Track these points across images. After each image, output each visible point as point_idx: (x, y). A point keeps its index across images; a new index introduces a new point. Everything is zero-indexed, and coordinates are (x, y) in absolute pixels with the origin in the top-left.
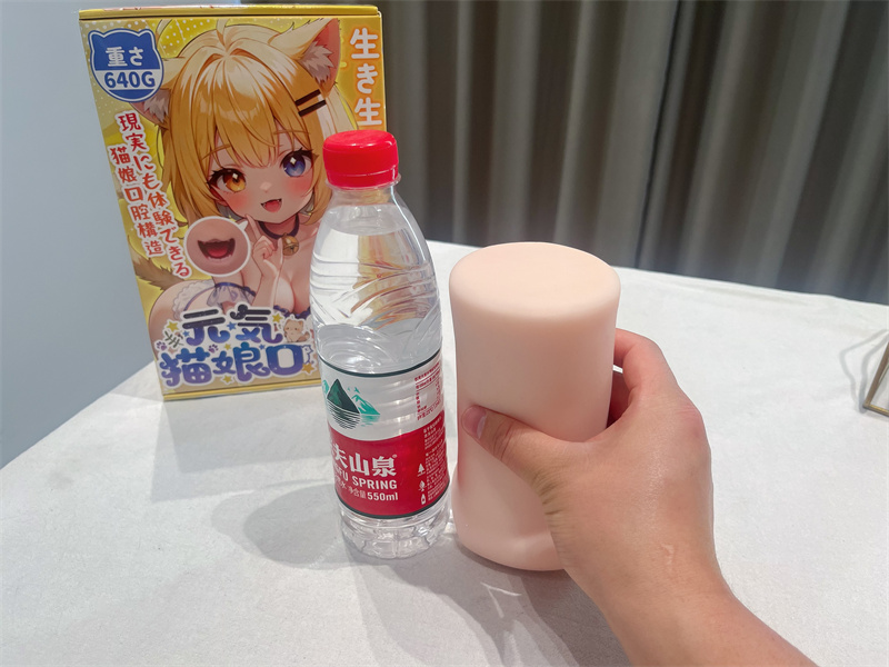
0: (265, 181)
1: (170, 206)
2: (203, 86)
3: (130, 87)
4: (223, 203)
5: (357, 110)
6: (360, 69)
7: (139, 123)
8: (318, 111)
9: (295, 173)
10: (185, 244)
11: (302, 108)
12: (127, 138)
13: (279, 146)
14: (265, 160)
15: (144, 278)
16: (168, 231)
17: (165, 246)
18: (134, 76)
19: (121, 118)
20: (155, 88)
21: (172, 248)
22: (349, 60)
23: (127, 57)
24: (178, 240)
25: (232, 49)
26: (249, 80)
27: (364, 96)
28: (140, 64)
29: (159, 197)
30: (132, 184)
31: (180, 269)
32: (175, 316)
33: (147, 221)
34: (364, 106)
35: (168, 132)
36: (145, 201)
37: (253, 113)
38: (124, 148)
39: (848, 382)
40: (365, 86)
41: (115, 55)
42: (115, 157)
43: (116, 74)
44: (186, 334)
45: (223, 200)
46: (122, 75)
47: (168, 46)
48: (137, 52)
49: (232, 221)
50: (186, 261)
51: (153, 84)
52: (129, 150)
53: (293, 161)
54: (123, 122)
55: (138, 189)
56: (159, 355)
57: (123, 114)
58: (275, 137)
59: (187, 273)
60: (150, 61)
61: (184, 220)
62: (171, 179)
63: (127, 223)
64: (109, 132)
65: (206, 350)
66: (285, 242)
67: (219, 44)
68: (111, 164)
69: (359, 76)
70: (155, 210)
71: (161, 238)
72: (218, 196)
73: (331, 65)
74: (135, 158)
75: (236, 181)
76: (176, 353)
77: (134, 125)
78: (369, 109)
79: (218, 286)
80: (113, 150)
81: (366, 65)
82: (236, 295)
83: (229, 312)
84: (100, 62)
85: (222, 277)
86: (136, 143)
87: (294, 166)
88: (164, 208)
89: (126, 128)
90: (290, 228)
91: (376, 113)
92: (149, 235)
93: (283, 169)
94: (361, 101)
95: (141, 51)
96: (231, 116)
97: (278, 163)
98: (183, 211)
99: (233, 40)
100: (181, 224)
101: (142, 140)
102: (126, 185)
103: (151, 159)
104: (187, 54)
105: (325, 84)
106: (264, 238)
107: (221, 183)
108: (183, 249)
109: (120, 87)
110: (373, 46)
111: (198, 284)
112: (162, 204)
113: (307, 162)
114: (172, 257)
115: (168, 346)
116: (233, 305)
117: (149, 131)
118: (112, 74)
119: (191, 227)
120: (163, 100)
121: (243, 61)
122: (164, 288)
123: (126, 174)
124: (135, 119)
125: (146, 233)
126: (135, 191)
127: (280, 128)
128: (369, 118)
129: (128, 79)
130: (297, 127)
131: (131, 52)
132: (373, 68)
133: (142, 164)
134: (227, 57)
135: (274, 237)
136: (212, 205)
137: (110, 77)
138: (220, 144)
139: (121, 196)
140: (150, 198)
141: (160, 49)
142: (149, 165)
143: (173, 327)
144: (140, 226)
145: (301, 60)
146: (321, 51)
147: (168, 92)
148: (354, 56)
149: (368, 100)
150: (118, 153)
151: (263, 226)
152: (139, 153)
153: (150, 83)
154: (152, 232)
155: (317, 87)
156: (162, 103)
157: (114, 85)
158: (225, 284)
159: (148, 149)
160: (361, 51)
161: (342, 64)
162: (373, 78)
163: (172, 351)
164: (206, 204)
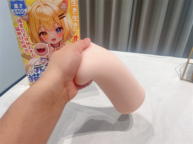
0: (52, 34)
1: (30, 41)
2: (37, 13)
3: (19, 13)
4: (42, 40)
5: (73, 18)
6: (73, 8)
7: (22, 21)
8: (64, 18)
9: (59, 32)
10: (34, 50)
11: (60, 17)
12: (19, 25)
13: (55, 26)
14: (52, 30)
15: (24, 58)
16: (29, 47)
17: (29, 50)
18: (20, 11)
19: (18, 20)
20: (25, 13)
21: (31, 50)
22: (70, 6)
23: (19, 6)
24: (32, 49)
25: (43, 4)
26: (47, 11)
27: (74, 15)
28: (22, 8)
29: (27, 39)
30: (20, 36)
31: (33, 55)
32: (32, 66)
33: (24, 44)
34: (74, 17)
35: (29, 23)
36: (24, 40)
37: (49, 19)
38: (18, 28)
39: (177, 74)
40: (74, 12)
41: (16, 6)
42: (16, 30)
43: (16, 10)
44: (34, 70)
45: (42, 39)
46: (18, 10)
47: (28, 3)
48: (21, 5)
49: (45, 44)
50: (34, 53)
51: (25, 12)
52: (20, 28)
53: (58, 30)
54: (18, 21)
55: (22, 37)
56: (28, 75)
57: (18, 19)
58: (54, 24)
59: (34, 56)
60: (24, 7)
61: (33, 44)
62: (30, 34)
63: (20, 45)
64: (15, 24)
65: (39, 74)
66: (57, 48)
67: (40, 3)
68: (15, 31)
69: (73, 10)
70: (26, 42)
71: (28, 48)
72: (41, 38)
73: (66, 8)
74: (21, 30)
75: (45, 35)
76: (32, 75)
77: (21, 22)
78: (75, 18)
79: (42, 59)
80: (16, 28)
81: (74, 7)
82: (46, 61)
83: (44, 65)
84: (12, 7)
85: (42, 57)
86: (21, 26)
87: (58, 31)
88: (28, 41)
89: (19, 23)
90: (58, 45)
91: (77, 19)
92: (25, 48)
93: (56, 32)
94: (73, 16)
95: (22, 5)
96: (43, 19)
97: (55, 30)
98: (33, 42)
99: (43, 2)
100: (32, 45)
101: (23, 25)
102: (19, 36)
103: (25, 30)
104: (33, 5)
105: (65, 12)
106: (52, 47)
107: (42, 35)
108: (33, 51)
109: (17, 13)
110: (76, 3)
111: (37, 59)
112: (28, 40)
113: (62, 30)
114: (31, 53)
115: (30, 73)
116: (45, 63)
117: (24, 23)
118: (15, 10)
119: (35, 46)
120: (27, 16)
121: (46, 7)
122: (29, 60)
123: (19, 33)
124: (21, 21)
125: (24, 47)
126: (21, 37)
127: (55, 22)
128: (75, 20)
129: (19, 11)
130: (59, 22)
131: (20, 5)
132: (76, 8)
133: (23, 31)
134: (42, 6)
135: (54, 47)
136: (40, 40)
137: (15, 11)
138: (41, 26)
139: (18, 39)
140: (25, 39)
141: (27, 4)
142: (24, 31)
143: (31, 69)
144: (23, 46)
145: (59, 6)
146: (64, 4)
147: (28, 14)
148: (72, 5)
149: (75, 15)
150: (17, 29)
151: (52, 45)
152: (22, 28)
153: (24, 12)
154: (26, 47)
155: (63, 13)
156: (27, 17)
157: (16, 13)
158: (43, 58)
159: (24, 28)
160: (73, 4)
161: (69, 7)
162: (76, 10)
163: (31, 74)
164: (38, 40)
